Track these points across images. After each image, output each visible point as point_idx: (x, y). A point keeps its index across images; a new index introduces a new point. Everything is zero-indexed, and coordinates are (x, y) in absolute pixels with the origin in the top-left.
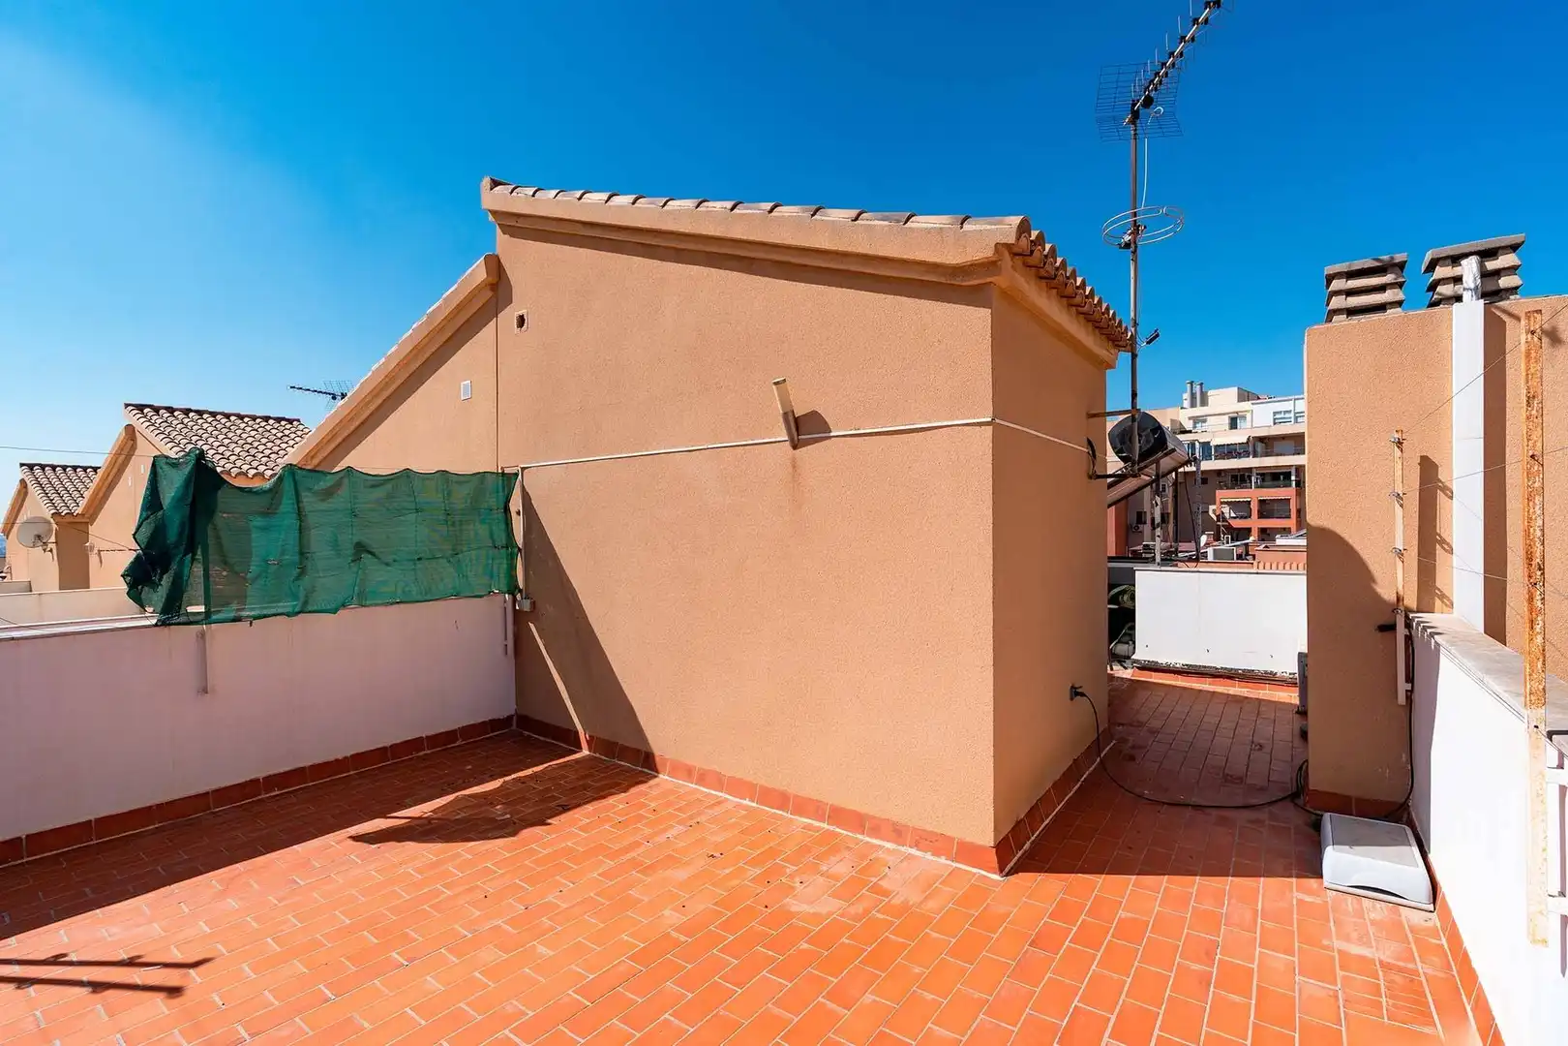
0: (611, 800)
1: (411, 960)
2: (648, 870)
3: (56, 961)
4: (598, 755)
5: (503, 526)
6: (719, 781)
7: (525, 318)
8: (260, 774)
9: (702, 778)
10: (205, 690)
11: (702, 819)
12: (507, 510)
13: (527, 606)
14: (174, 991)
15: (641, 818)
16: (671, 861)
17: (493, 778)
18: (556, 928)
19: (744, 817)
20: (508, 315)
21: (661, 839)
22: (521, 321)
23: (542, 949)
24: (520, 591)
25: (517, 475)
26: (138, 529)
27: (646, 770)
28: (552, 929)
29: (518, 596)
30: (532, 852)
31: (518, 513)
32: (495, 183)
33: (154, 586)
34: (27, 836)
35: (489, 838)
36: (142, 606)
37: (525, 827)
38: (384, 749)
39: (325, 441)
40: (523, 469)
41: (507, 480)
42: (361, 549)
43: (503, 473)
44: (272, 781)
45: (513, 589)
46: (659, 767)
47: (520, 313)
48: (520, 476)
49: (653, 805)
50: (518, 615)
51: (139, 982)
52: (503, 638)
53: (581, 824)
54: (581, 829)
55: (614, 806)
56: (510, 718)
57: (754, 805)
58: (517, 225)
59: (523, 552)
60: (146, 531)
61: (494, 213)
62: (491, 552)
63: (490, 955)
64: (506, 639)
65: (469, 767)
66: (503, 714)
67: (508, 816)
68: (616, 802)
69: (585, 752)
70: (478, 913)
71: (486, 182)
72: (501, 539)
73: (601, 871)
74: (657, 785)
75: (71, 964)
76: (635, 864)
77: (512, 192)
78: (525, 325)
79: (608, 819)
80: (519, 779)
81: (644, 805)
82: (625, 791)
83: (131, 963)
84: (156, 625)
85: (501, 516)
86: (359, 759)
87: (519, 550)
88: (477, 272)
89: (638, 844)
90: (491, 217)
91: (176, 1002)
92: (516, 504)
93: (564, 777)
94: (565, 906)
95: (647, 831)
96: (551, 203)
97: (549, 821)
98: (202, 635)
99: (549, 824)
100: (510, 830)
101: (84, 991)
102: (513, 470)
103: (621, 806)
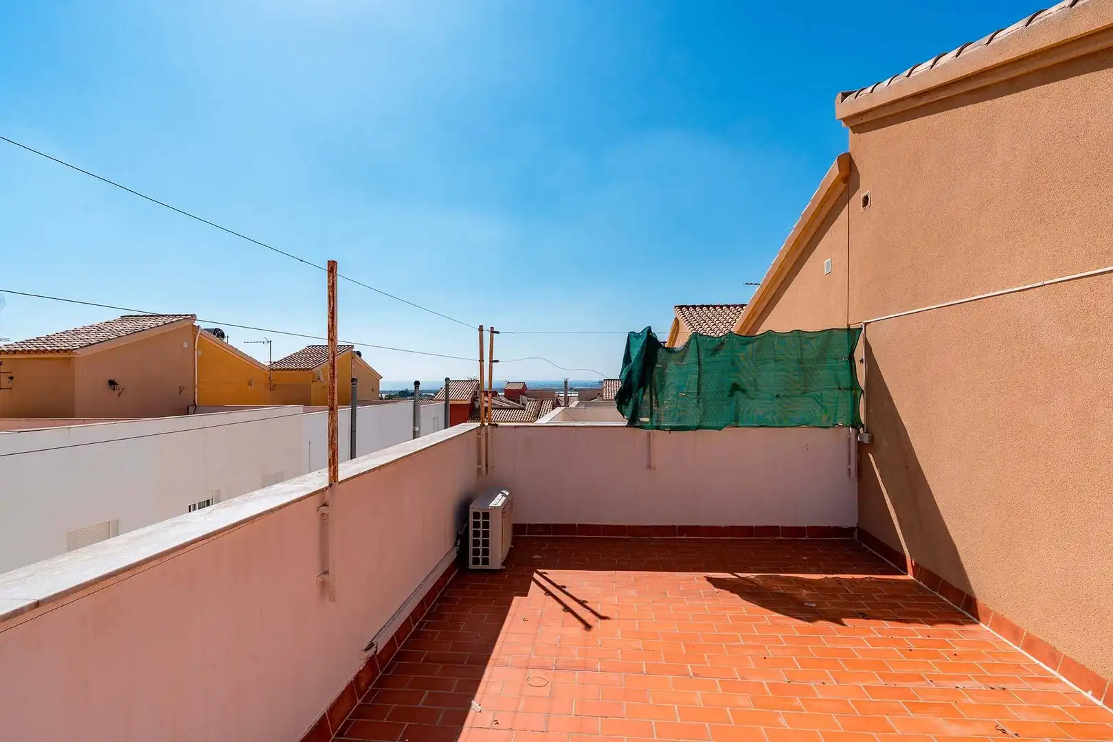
0: (913, 627)
1: (695, 675)
2: (915, 707)
3: (561, 588)
4: (921, 583)
5: (848, 372)
6: (1053, 657)
7: (869, 197)
8: (678, 523)
9: (1031, 645)
10: (650, 467)
11: (1011, 687)
12: (851, 358)
13: (866, 441)
14: (588, 627)
15: (936, 655)
16: (949, 712)
17: (818, 572)
18: (803, 711)
19: (1074, 710)
20: (857, 199)
21: (951, 685)
22: (866, 200)
23: (782, 720)
24: (863, 426)
25: (861, 329)
26: (621, 373)
27: (967, 614)
28: (799, 709)
29: (861, 429)
30: (818, 641)
31: (862, 361)
32: (845, 95)
33: (627, 405)
34: (579, 525)
35: (790, 616)
36: (623, 415)
37: (821, 619)
38: (750, 528)
39: (751, 316)
40: (866, 324)
41: (852, 334)
42: (735, 388)
43: (849, 329)
44: (684, 530)
45: (856, 424)
46: (981, 616)
47: (865, 194)
48: (863, 330)
49: (957, 649)
50: (860, 445)
51: (579, 614)
52: (847, 462)
53: (873, 636)
54: (870, 640)
55: (912, 634)
56: (851, 529)
57: (1100, 703)
58: (863, 122)
59: (865, 392)
60: (624, 374)
61: (845, 120)
62: (837, 392)
63: (744, 701)
64: (849, 464)
65: (805, 558)
66: (844, 525)
67: (814, 605)
68: (918, 632)
69: (910, 577)
70: (754, 667)
71: (839, 96)
72: (845, 382)
73: (868, 684)
74: (974, 632)
75: (564, 592)
76: (906, 694)
77: (856, 96)
78: (869, 204)
79: (898, 642)
80: (839, 581)
81: (944, 644)
82: (931, 624)
83: (582, 603)
84: (627, 426)
85: (846, 364)
86: (733, 530)
87: (862, 392)
88: (834, 171)
89: (920, 678)
90: (843, 124)
91: (585, 632)
92: (860, 353)
93: (876, 591)
94: (820, 696)
95: (937, 671)
96: (886, 91)
97: (845, 621)
98: (649, 435)
99: (843, 625)
100: (807, 615)
101: (561, 607)
102: (858, 326)
103: (920, 637)
